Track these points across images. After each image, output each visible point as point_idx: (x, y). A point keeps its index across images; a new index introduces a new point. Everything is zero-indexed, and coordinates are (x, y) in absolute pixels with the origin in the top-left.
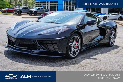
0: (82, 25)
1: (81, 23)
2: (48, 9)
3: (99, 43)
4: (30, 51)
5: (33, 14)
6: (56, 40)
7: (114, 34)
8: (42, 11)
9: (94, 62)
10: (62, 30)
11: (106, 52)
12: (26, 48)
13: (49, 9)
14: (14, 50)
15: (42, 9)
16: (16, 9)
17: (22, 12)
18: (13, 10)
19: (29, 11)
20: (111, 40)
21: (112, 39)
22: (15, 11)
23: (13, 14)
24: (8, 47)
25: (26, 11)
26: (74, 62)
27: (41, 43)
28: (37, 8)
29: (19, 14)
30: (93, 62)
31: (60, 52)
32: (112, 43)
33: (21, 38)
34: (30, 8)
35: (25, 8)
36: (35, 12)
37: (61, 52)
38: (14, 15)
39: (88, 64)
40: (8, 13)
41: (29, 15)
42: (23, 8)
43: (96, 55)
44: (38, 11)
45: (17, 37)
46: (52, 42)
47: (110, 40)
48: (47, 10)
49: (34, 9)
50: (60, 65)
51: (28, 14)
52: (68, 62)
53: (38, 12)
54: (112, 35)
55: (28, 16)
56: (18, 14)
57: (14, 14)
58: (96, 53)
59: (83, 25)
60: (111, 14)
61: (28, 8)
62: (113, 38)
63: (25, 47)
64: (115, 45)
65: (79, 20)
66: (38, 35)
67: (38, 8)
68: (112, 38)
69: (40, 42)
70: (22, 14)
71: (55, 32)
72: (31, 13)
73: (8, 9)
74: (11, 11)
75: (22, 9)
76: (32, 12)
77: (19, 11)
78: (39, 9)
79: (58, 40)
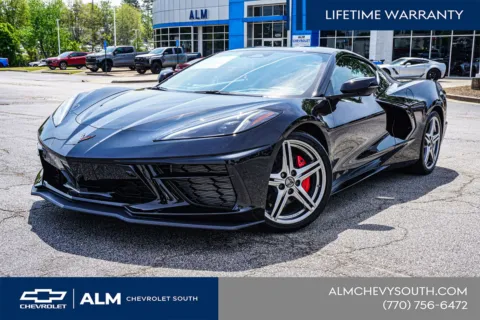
0: (325, 98)
1: (319, 90)
2: (195, 50)
3: (386, 163)
4: (122, 208)
5: (148, 68)
6: (227, 161)
7: (437, 126)
8: (178, 58)
9: (383, 241)
10: (250, 120)
11: (416, 195)
12: (108, 195)
13: (200, 50)
14: (62, 206)
15: (178, 51)
16: (93, 55)
17: (114, 63)
18: (84, 59)
19: (136, 60)
20: (425, 149)
21: (428, 148)
22: (92, 60)
23: (84, 70)
24: (41, 189)
25: (127, 61)
26: (303, 246)
27: (167, 173)
28: (161, 48)
29: (104, 70)
30: (377, 243)
31: (241, 211)
32: (430, 160)
33: (87, 157)
34: (139, 50)
35: (123, 51)
36: (156, 63)
37: (249, 209)
38: (88, 74)
39: (361, 253)
40: (70, 69)
41: (136, 73)
42: (116, 50)
43: (380, 209)
44: (164, 60)
45: (70, 153)
46: (210, 169)
47: (422, 151)
48: (192, 54)
49: (153, 52)
50: (250, 262)
51: (133, 68)
52: (280, 246)
53: (164, 64)
54: (428, 131)
55: (133, 75)
56: (100, 70)
57: (89, 70)
58: (378, 202)
59: (328, 98)
60: (402, 63)
61: (131, 50)
62: (434, 142)
63: (105, 191)
64: (439, 168)
65: (311, 81)
66: (155, 141)
67: (166, 48)
68: (428, 142)
69: (161, 172)
70: (113, 69)
71: (223, 131)
72: (142, 66)
73: (69, 56)
74: (77, 62)
75: (114, 54)
76: (146, 64)
77: (104, 61)
78: (169, 51)
79: (232, 160)
